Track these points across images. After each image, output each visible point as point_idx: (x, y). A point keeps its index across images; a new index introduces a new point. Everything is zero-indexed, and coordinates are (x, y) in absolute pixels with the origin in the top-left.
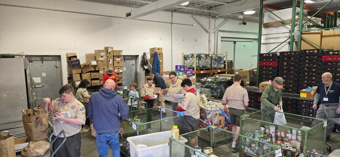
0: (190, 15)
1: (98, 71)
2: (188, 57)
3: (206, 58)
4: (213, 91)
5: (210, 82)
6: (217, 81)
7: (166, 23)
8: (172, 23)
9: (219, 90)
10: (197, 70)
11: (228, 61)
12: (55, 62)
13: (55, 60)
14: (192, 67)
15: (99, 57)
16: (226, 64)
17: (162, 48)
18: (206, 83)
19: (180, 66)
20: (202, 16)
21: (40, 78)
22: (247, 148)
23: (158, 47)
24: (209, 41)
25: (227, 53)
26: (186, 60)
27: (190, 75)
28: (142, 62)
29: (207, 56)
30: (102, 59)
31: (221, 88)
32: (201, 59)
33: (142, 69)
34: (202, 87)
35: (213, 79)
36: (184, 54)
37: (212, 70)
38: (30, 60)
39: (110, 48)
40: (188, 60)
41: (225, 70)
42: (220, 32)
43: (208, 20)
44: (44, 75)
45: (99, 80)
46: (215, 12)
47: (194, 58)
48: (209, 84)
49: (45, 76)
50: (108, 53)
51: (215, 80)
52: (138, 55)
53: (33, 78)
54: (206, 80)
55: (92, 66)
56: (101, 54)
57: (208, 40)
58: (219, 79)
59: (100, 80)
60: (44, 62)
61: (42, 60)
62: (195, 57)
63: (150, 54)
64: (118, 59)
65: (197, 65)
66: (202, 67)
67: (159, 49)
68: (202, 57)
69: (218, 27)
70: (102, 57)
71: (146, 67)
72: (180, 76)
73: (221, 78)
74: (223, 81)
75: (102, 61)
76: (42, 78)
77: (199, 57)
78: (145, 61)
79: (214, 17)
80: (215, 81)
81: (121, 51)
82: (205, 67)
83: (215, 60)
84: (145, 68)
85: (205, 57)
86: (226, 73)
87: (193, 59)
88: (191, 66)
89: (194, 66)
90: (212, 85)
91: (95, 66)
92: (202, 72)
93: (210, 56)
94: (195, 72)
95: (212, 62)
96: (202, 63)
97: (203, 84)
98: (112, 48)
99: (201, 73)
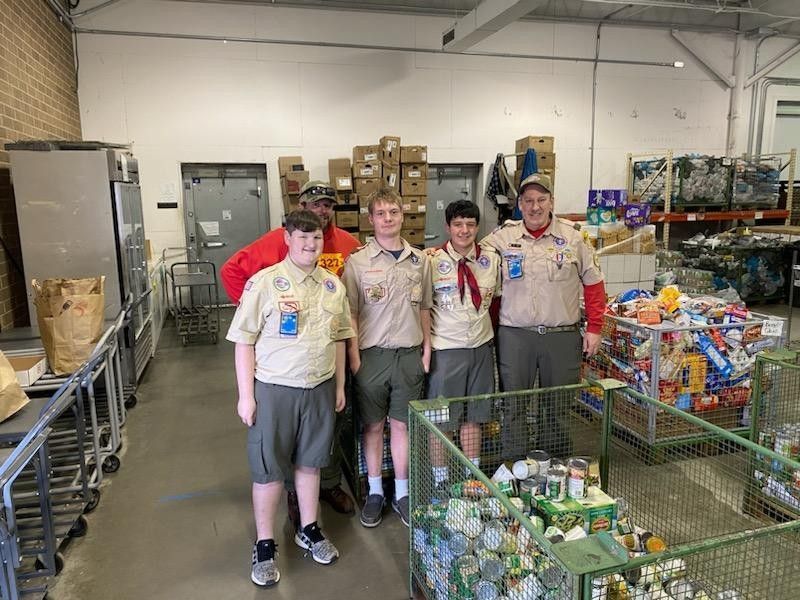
0: (665, 32)
1: (356, 208)
2: (645, 168)
3: (711, 171)
4: (724, 279)
5: (715, 248)
6: (740, 247)
7: (577, 60)
8: (596, 61)
9: (745, 278)
10: (673, 209)
11: (796, 182)
12: (253, 181)
13: (255, 175)
14: (658, 199)
15: (361, 167)
16: (789, 191)
17: (552, 139)
18: (701, 252)
19: (605, 194)
20: (709, 33)
21: (216, 224)
22: (774, 483)
23: (541, 135)
24: (731, 116)
25: (793, 152)
26: (641, 177)
27: (638, 220)
28: (491, 185)
29: (712, 163)
30: (369, 172)
31: (754, 272)
32: (692, 174)
33: (491, 205)
34: (685, 265)
35: (728, 238)
36: (634, 160)
37: (730, 210)
38: (194, 176)
39: (392, 139)
40: (645, 180)
41: (782, 211)
42: (774, 83)
43: (732, 44)
44: (227, 215)
45: (357, 234)
46: (756, 11)
47: (665, 169)
48: (713, 258)
49: (230, 218)
50: (387, 154)
51: (733, 243)
52: (482, 164)
53: (201, 224)
54: (703, 241)
55: (340, 192)
56: (367, 158)
57: (727, 113)
58: (751, 240)
59: (361, 233)
60: (226, 181)
61: (223, 177)
62: (669, 168)
63: (515, 157)
64: (413, 174)
65: (676, 194)
66: (692, 202)
67: (542, 141)
68: (696, 168)
69: (768, 69)
70: (368, 166)
71: (501, 199)
72: (603, 224)
73: (758, 238)
74: (766, 245)
75: (369, 179)
76: (223, 224)
77: (684, 166)
78: (499, 180)
79: (752, 33)
80: (734, 247)
81: (424, 149)
82: (704, 200)
83: (744, 178)
84: (499, 202)
85: (707, 167)
86: (788, 221)
87: (664, 173)
88: (655, 197)
89: (666, 196)
90: (721, 260)
91: (346, 193)
92: (691, 217)
93: (724, 163)
94: (667, 216)
95: (734, 184)
96: (693, 186)
97: (691, 257)
98: (398, 140)
99: (689, 219)
